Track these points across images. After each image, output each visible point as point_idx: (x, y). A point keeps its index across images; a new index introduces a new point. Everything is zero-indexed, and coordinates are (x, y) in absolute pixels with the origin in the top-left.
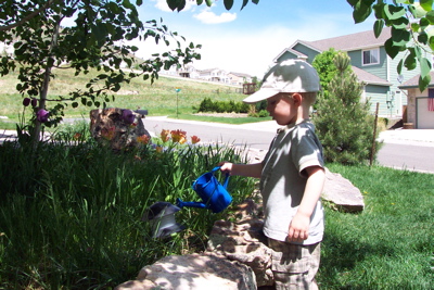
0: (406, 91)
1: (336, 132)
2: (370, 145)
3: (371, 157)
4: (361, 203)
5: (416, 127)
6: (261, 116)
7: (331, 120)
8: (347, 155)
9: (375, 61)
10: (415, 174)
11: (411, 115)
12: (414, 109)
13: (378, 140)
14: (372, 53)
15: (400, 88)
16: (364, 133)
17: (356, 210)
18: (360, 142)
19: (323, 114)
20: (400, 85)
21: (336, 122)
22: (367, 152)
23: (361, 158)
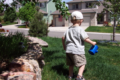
0: (52, 16)
1: (37, 28)
2: (46, 31)
3: (46, 35)
4: (48, 45)
5: (55, 26)
6: (6, 24)
7: (35, 25)
8: (40, 34)
9: (44, 6)
10: (58, 38)
11: (54, 23)
12: (55, 21)
13: (48, 30)
14: (42, 3)
15: (51, 15)
16: (44, 28)
17: (47, 46)
18: (43, 31)
19: (33, 23)
20: (50, 14)
21: (37, 25)
22: (45, 33)
23: (44, 35)
